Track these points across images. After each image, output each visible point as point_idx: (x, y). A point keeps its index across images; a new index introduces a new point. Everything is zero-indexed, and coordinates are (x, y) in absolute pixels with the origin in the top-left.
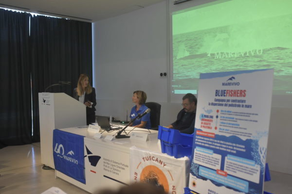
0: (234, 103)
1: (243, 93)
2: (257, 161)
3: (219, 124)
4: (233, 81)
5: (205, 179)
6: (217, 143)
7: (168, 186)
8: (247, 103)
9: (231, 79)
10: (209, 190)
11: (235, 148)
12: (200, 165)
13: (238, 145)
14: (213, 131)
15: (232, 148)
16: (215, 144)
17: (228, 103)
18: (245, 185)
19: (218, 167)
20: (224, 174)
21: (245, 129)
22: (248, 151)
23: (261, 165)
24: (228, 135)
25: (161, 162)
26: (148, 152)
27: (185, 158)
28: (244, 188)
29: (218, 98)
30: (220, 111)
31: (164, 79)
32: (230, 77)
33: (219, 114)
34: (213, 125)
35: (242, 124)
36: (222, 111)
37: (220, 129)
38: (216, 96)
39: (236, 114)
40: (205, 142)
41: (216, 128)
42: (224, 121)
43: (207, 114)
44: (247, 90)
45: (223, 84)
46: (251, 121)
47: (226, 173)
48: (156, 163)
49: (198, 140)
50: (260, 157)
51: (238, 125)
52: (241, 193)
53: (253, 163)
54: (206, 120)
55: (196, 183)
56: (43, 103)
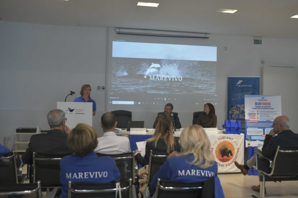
1: (269, 104)
4: (264, 99)
5: (255, 140)
6: (260, 124)
7: (234, 150)
8: (271, 108)
10: (258, 144)
11: (269, 125)
12: (251, 135)
14: (257, 119)
15: (267, 125)
17: (263, 108)
19: (262, 134)
21: (272, 117)
24: (264, 120)
25: (230, 138)
27: (242, 134)
30: (259, 111)
31: (102, 91)
33: (259, 113)
34: (256, 117)
35: (271, 115)
37: (260, 118)
38: (256, 105)
39: (267, 112)
40: (253, 125)
42: (262, 115)
43: (252, 113)
45: (259, 100)
48: (227, 139)
49: (248, 124)
54: (252, 116)
56: (69, 112)
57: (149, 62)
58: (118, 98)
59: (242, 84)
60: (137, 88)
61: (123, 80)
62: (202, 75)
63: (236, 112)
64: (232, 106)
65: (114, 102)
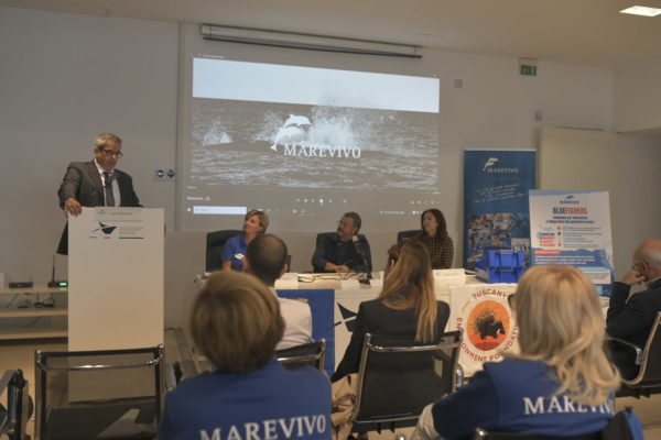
1: (583, 211)
2: (607, 267)
6: (564, 258)
7: (508, 320)
8: (590, 219)
9: (569, 197)
11: (584, 260)
13: (587, 257)
14: (557, 247)
15: (581, 260)
16: (563, 260)
22: (597, 259)
24: (574, 250)
25: (499, 293)
26: (481, 285)
31: (167, 183)
32: (568, 195)
33: (562, 231)
34: (556, 242)
35: (587, 238)
38: (553, 213)
39: (580, 229)
40: (549, 260)
41: (560, 245)
48: (494, 296)
49: (537, 259)
50: (609, 263)
53: (602, 268)
56: (101, 233)
57: (284, 110)
58: (208, 199)
59: (496, 165)
60: (254, 173)
61: (220, 156)
62: (407, 145)
63: (483, 231)
64: (474, 218)
65: (198, 210)
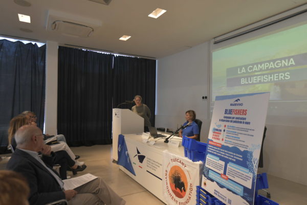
0: (237, 120)
1: (244, 112)
2: (251, 170)
3: (225, 136)
4: (239, 102)
5: (212, 181)
6: (222, 152)
7: (187, 183)
8: (247, 121)
9: (237, 101)
10: (215, 190)
11: (235, 157)
12: (209, 169)
13: (237, 155)
14: (220, 142)
15: (233, 156)
16: (221, 153)
17: (233, 120)
18: (241, 190)
19: (222, 172)
20: (226, 178)
21: (244, 142)
23: (254, 173)
24: (231, 146)
25: (183, 164)
26: (174, 155)
27: (200, 162)
28: (239, 192)
29: (226, 115)
30: (227, 127)
31: (205, 101)
32: (237, 99)
33: (226, 129)
34: (221, 137)
35: (242, 137)
36: (228, 126)
37: (226, 140)
38: (225, 114)
39: (238, 129)
40: (214, 150)
41: (223, 140)
42: (229, 134)
43: (217, 128)
44: (248, 110)
45: (231, 105)
46: (249, 135)
47: (227, 177)
48: (180, 164)
49: (209, 149)
50: (253, 166)
51: (239, 138)
52: (237, 196)
53: (247, 171)
54: (216, 133)
55: (206, 184)
